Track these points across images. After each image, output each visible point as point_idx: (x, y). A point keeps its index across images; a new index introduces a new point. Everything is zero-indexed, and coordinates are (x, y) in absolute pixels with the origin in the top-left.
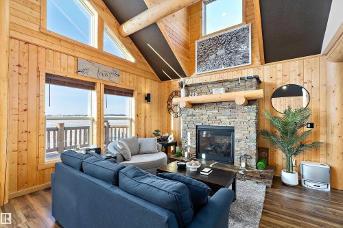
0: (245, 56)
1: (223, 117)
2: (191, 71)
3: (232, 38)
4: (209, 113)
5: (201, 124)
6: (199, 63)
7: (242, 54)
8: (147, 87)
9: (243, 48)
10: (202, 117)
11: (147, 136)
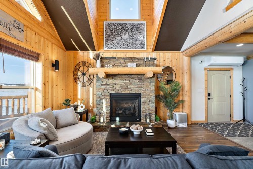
0: (142, 44)
1: (133, 86)
2: (100, 46)
3: (133, 28)
4: (122, 83)
5: (114, 92)
6: (107, 40)
7: (140, 41)
8: (54, 53)
9: (140, 37)
10: (116, 86)
11: (54, 107)
